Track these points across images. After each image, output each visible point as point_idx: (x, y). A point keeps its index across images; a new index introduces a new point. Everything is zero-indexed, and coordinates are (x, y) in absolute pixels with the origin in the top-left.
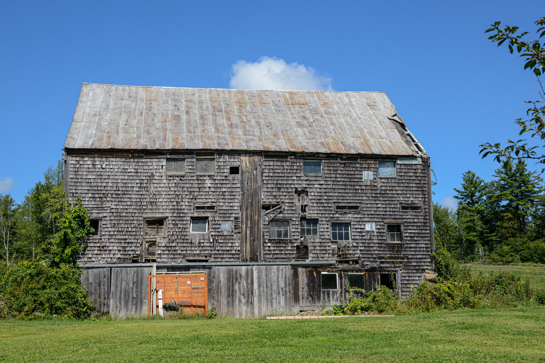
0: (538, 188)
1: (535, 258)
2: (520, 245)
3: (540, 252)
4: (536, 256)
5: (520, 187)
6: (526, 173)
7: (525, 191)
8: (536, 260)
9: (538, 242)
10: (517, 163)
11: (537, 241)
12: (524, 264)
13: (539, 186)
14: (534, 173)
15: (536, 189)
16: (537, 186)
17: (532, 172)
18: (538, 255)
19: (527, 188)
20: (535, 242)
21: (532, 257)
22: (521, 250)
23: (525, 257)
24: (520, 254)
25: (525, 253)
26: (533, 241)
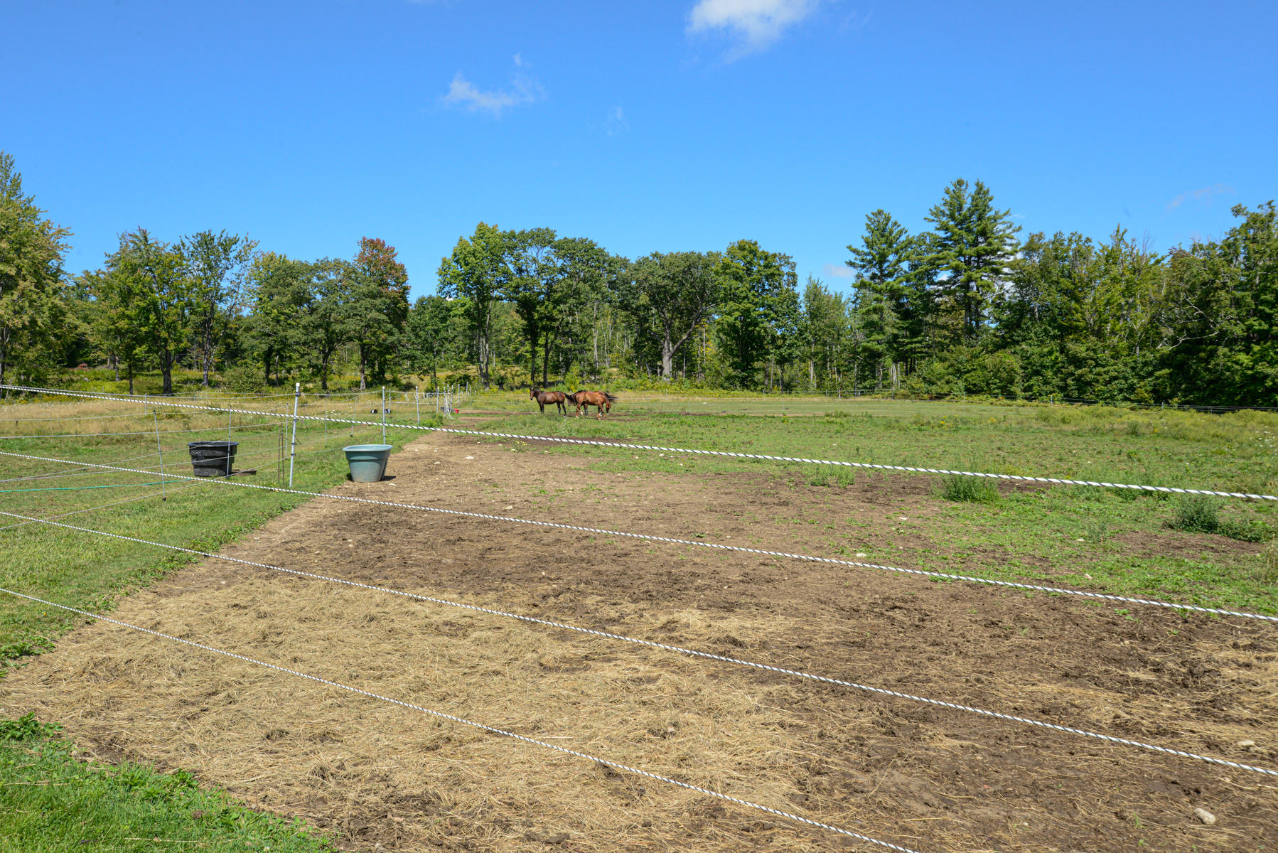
0: (1011, 245)
1: (994, 386)
2: (967, 361)
3: (1004, 375)
4: (995, 384)
5: (975, 244)
6: (991, 214)
7: (985, 250)
8: (996, 391)
9: (1001, 355)
10: (973, 193)
11: (1000, 353)
12: (970, 399)
13: (1014, 242)
14: (1005, 215)
15: (1008, 249)
16: (1008, 241)
17: (1001, 213)
18: (1001, 382)
19: (990, 244)
20: (996, 354)
21: (988, 384)
22: (969, 372)
23: (975, 385)
24: (966, 380)
25: (976, 377)
26: (992, 352)
